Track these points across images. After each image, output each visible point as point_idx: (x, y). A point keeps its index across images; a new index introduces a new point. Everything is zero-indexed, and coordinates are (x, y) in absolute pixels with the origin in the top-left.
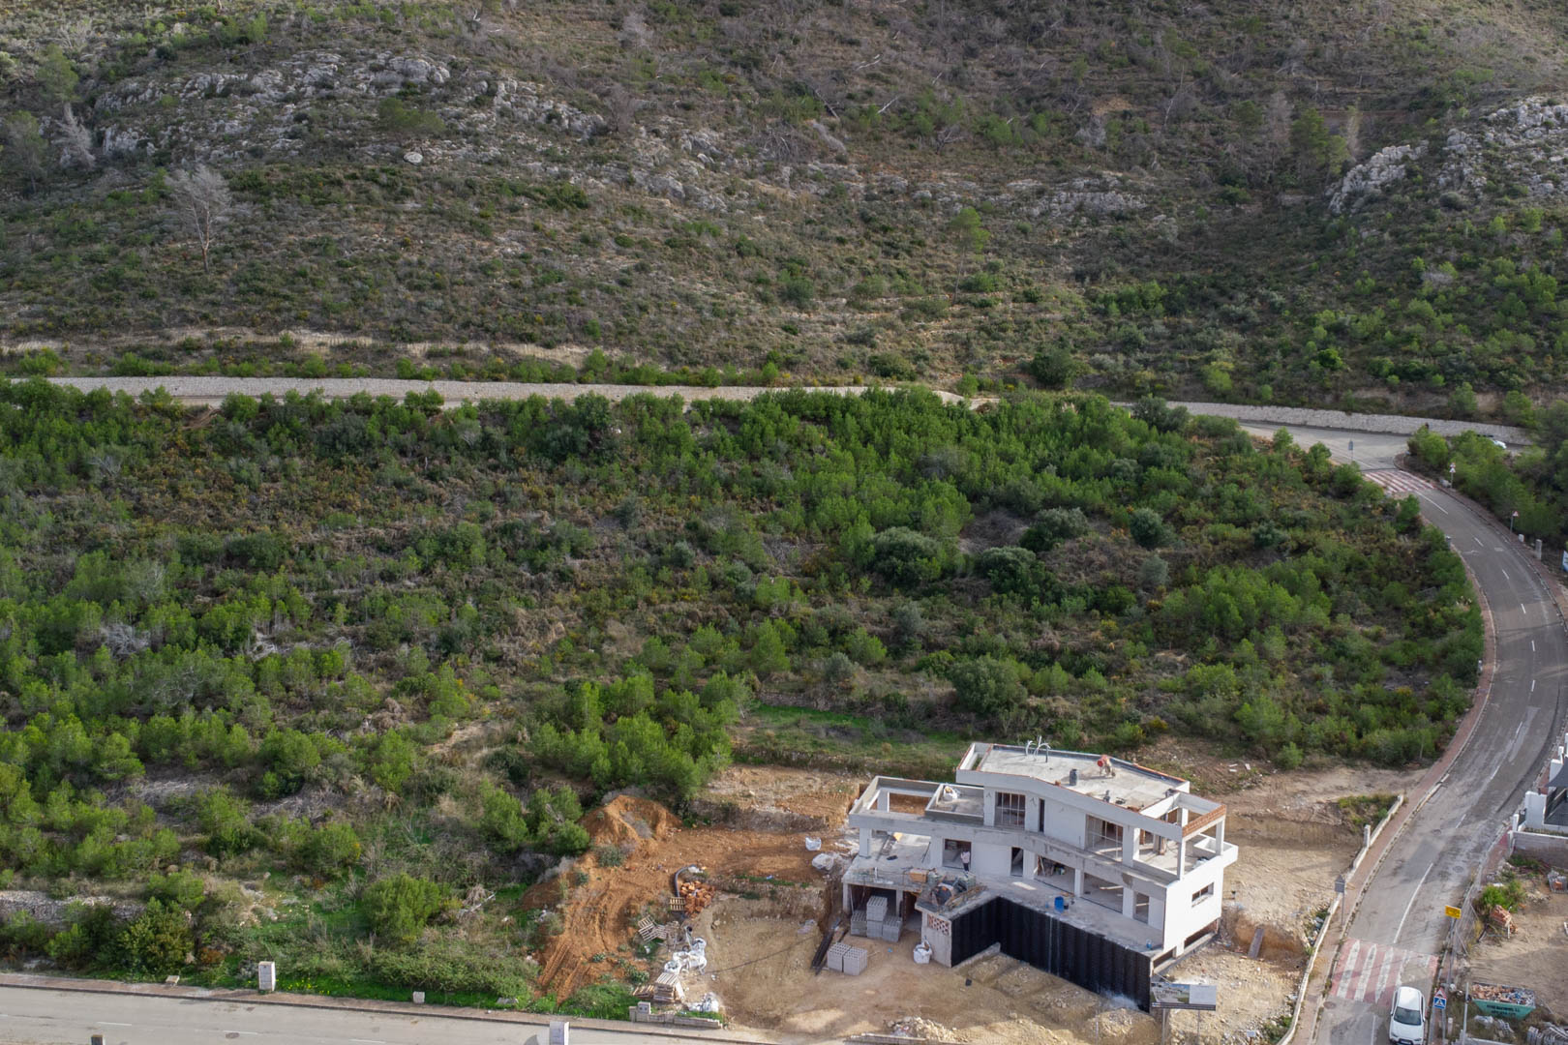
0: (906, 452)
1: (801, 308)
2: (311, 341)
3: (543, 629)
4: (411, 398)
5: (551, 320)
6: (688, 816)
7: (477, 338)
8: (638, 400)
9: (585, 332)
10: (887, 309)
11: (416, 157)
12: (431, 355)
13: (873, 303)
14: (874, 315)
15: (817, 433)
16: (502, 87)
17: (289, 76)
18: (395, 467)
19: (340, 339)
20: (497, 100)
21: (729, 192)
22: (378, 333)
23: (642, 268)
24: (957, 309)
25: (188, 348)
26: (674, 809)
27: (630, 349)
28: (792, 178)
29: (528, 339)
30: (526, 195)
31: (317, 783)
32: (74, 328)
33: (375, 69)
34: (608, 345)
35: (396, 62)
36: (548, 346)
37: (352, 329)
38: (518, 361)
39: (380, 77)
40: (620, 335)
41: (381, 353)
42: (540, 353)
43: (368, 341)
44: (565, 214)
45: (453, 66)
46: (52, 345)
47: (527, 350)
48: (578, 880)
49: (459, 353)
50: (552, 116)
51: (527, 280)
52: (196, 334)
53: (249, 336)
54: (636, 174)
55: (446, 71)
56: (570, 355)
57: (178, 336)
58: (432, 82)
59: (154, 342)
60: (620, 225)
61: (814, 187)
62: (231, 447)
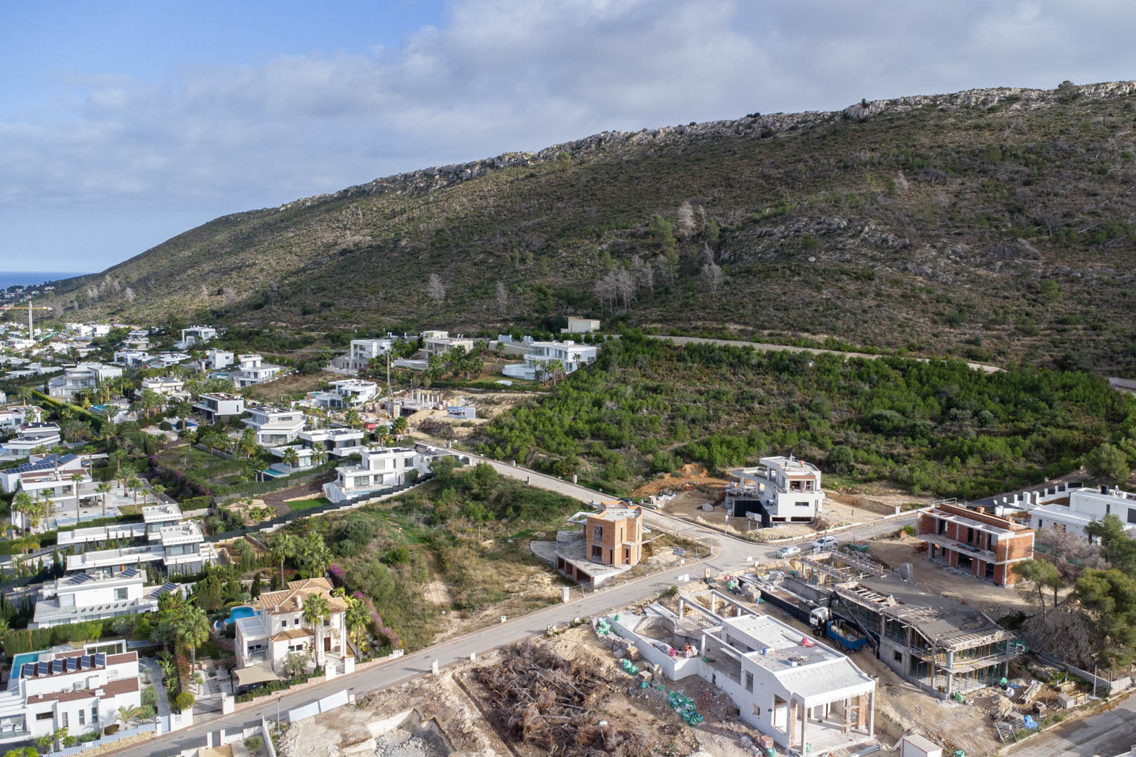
0: (934, 386)
1: (952, 327)
2: (733, 327)
3: (729, 423)
4: (744, 348)
5: (821, 324)
6: (713, 473)
7: (789, 329)
8: (825, 355)
9: (833, 330)
10: (1003, 330)
11: (813, 259)
12: (770, 335)
13: (997, 327)
14: (995, 333)
15: (894, 373)
16: (867, 229)
17: (786, 228)
18: (724, 370)
19: (742, 327)
20: (862, 234)
21: (957, 274)
22: (756, 326)
23: (878, 306)
24: (1048, 332)
25: (696, 328)
26: (709, 470)
27: (848, 338)
28: (1001, 267)
29: (807, 331)
30: (847, 274)
31: (624, 446)
32: (667, 320)
33: (818, 224)
34: (839, 335)
35: (827, 221)
36: (814, 334)
37: (746, 324)
38: (800, 339)
39: (820, 226)
40: (847, 331)
41: (753, 333)
42: (811, 337)
43: (750, 328)
44: (859, 282)
45: (850, 221)
46: (659, 326)
47: (806, 335)
48: (662, 477)
49: (780, 335)
50: (885, 241)
51: (821, 308)
52: (700, 323)
53: (715, 325)
54: (909, 266)
55: (845, 223)
56: (821, 338)
57: (694, 323)
58: (839, 228)
59: (688, 325)
60: (883, 287)
61: (1012, 271)
62: (681, 359)
